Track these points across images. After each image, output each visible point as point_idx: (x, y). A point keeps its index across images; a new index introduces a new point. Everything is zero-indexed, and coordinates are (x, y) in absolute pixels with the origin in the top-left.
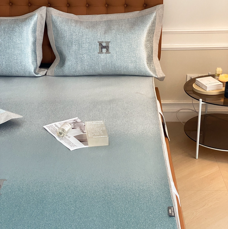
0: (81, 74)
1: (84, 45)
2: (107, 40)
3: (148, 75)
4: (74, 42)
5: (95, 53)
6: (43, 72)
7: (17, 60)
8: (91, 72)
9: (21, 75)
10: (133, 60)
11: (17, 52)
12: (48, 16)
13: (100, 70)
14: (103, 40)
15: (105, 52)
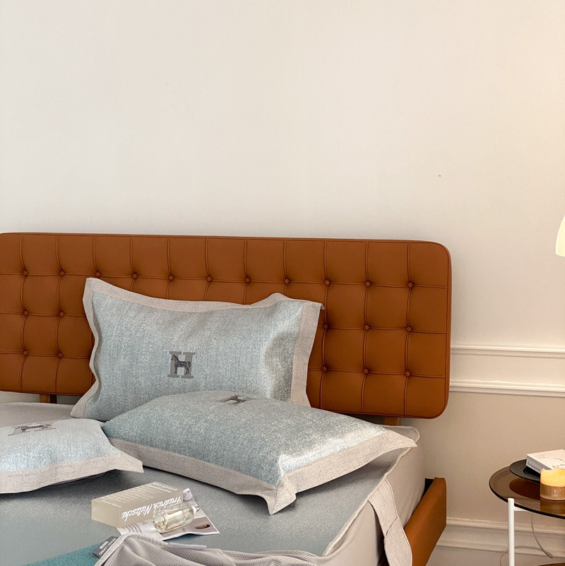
2: (188, 350)
4: (124, 350)
5: (162, 376)
14: (180, 348)
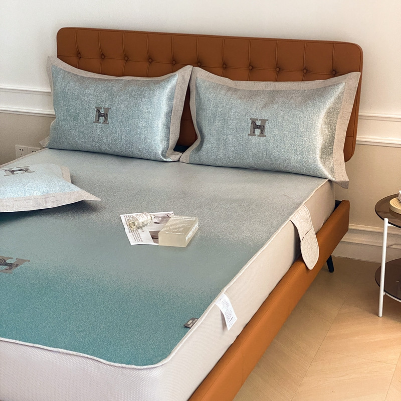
0: (224, 163)
1: (230, 123)
2: (263, 118)
3: (320, 176)
4: (219, 117)
5: (244, 135)
6: (176, 156)
7: (140, 135)
8: (238, 162)
9: (145, 157)
10: (298, 149)
11: (142, 124)
12: (192, 78)
13: (250, 161)
14: (258, 116)
15: (259, 134)
